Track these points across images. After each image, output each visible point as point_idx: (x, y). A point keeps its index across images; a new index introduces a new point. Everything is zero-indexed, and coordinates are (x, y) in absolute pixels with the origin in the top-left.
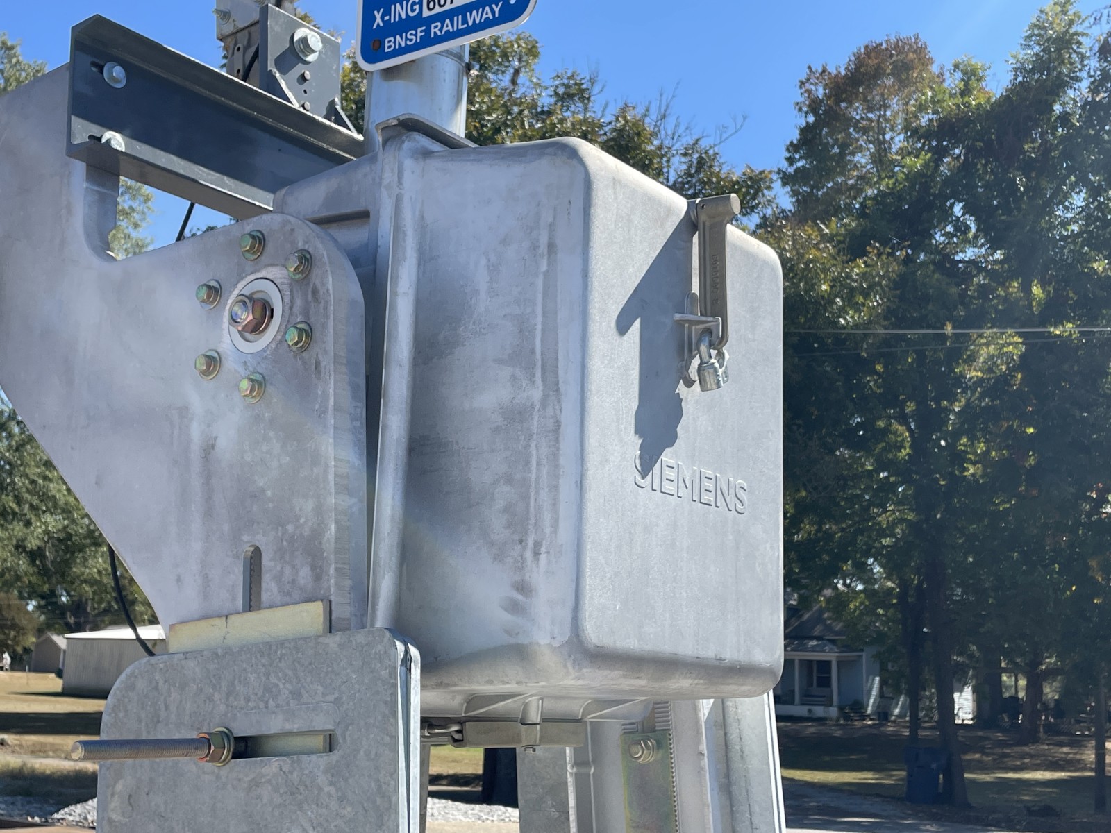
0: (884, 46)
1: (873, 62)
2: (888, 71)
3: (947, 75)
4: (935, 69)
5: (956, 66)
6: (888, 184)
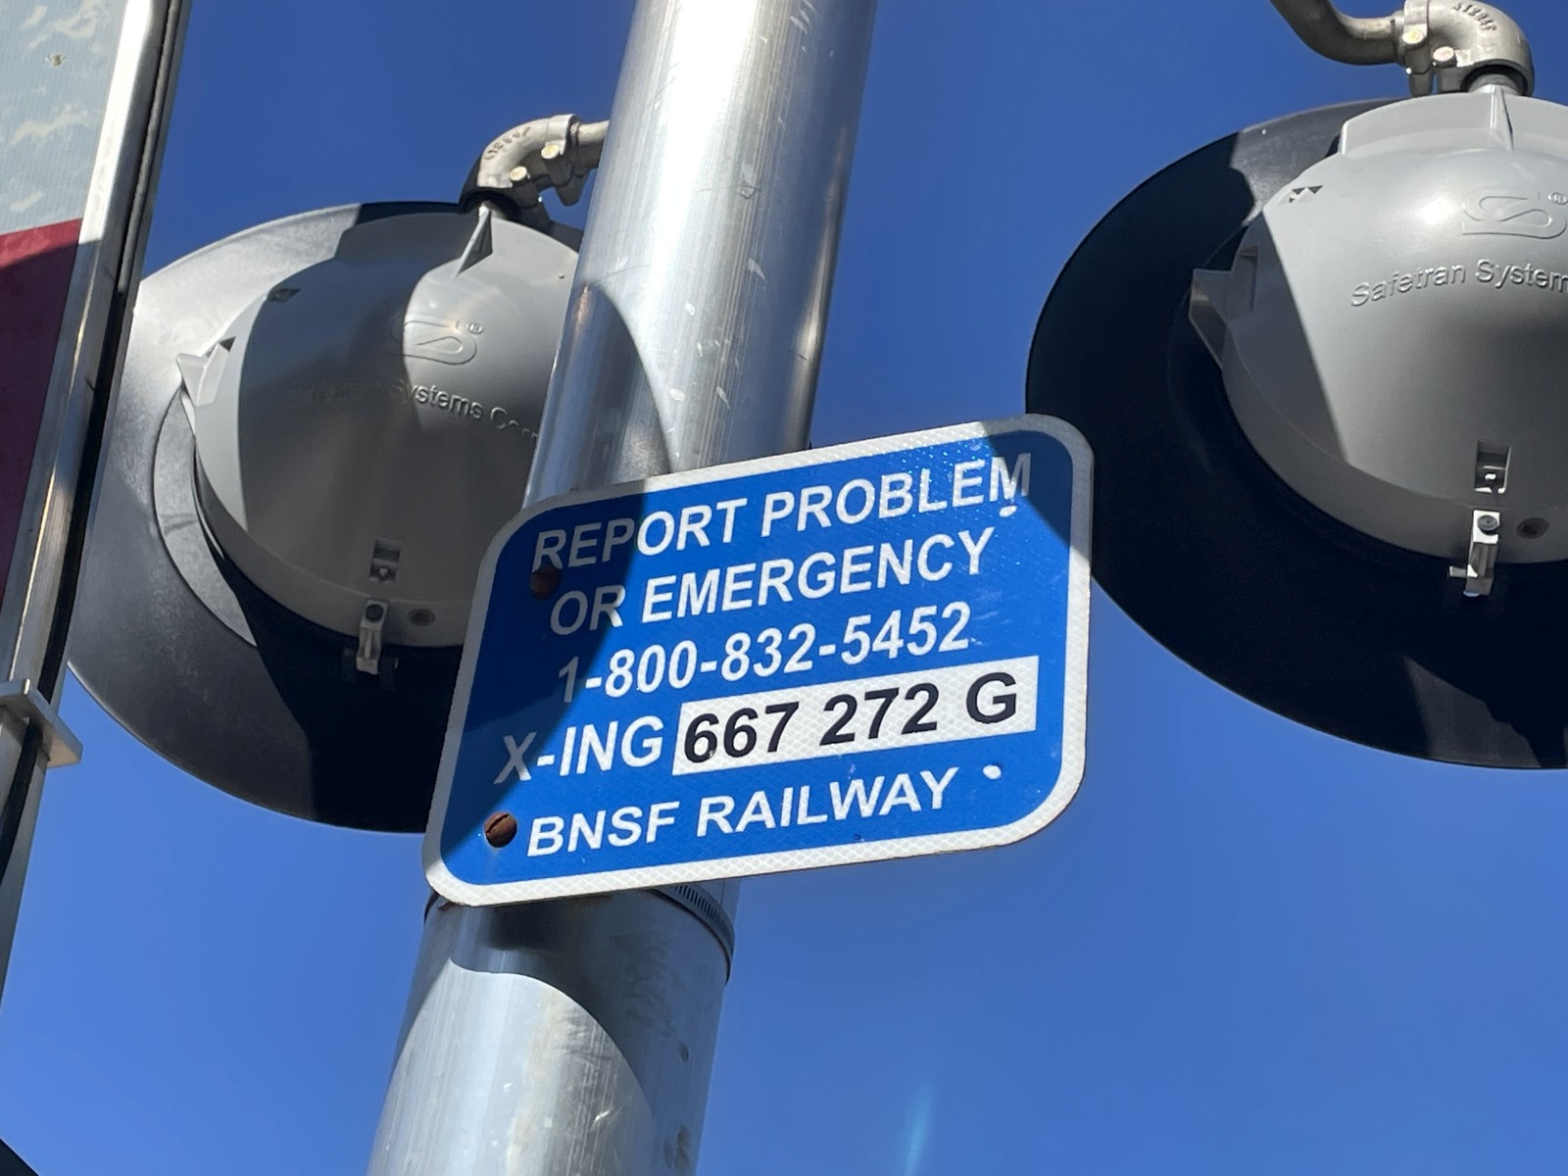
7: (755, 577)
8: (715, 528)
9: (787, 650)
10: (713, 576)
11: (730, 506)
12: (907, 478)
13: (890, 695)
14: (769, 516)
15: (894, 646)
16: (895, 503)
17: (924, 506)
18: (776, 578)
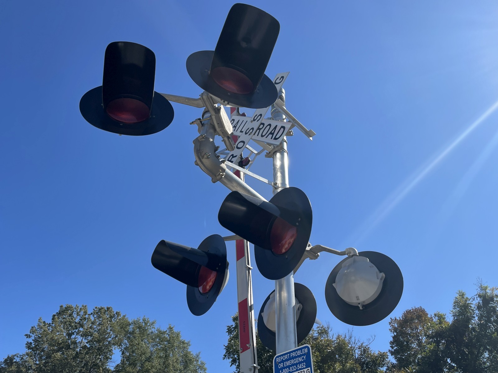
0: (412, 310)
1: (409, 316)
2: (415, 318)
3: (433, 318)
4: (429, 316)
5: (435, 315)
6: (424, 354)
7: (291, 361)
8: (288, 357)
9: (294, 368)
10: (288, 361)
11: (288, 355)
12: (299, 351)
13: (302, 372)
14: (291, 355)
15: (301, 367)
16: (299, 353)
17: (301, 354)
18: (292, 361)
